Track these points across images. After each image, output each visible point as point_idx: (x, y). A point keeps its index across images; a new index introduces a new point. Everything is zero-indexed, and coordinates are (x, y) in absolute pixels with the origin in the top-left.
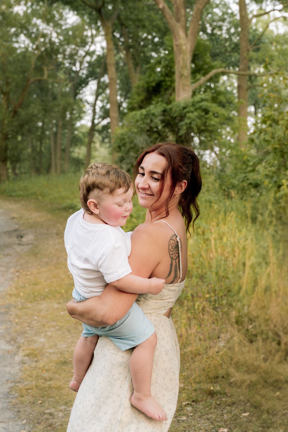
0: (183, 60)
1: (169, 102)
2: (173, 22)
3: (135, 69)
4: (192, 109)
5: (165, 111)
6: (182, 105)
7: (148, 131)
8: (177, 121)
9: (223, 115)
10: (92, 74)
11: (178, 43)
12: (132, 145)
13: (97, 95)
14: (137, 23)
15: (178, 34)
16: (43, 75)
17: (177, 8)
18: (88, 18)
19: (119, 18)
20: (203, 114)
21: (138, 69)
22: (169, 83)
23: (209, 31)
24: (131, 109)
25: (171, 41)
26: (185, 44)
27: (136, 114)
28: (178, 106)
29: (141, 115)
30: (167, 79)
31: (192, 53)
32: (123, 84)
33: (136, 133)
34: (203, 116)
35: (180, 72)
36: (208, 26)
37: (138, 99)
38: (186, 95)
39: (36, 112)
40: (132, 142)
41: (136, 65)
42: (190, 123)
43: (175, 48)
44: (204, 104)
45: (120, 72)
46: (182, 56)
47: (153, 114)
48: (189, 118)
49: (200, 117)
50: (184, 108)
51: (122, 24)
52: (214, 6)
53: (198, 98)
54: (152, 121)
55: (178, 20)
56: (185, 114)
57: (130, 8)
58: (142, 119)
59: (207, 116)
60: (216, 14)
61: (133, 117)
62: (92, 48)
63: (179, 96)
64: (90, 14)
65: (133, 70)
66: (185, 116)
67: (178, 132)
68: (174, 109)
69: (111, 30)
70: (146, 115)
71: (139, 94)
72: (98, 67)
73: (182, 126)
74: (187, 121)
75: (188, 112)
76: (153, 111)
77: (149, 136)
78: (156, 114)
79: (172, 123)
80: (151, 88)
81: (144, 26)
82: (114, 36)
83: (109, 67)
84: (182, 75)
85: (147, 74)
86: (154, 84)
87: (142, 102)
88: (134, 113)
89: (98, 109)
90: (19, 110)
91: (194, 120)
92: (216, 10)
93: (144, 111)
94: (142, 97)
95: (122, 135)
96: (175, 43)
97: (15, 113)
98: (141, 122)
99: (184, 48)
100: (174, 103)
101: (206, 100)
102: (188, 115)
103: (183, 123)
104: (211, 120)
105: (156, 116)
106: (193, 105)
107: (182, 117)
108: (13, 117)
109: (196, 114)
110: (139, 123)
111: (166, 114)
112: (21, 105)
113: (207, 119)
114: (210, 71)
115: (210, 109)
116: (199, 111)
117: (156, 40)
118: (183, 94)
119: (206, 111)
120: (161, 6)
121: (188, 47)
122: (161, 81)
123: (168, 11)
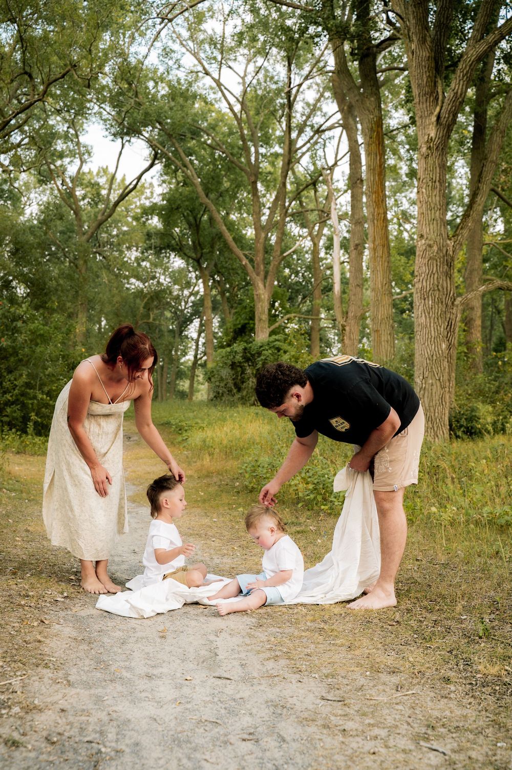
0: (262, 307)
1: (249, 342)
2: (254, 275)
4: (267, 347)
5: (245, 349)
6: (259, 344)
7: (231, 365)
8: (255, 357)
11: (257, 293)
12: (219, 377)
13: (200, 332)
15: (258, 286)
16: (149, 318)
17: (258, 264)
19: (215, 266)
20: (276, 351)
21: (233, 310)
22: (252, 325)
24: (220, 348)
26: (264, 294)
27: (222, 352)
28: (256, 345)
29: (226, 352)
30: (251, 322)
33: (222, 367)
34: (275, 353)
35: (259, 317)
38: (264, 336)
40: (219, 374)
41: (230, 307)
42: (266, 359)
43: (255, 297)
44: (277, 344)
46: (261, 304)
47: (236, 352)
48: (264, 355)
49: (273, 354)
50: (261, 347)
51: (219, 272)
53: (272, 338)
54: (234, 357)
55: (258, 274)
56: (262, 351)
57: (225, 258)
58: (227, 356)
59: (279, 353)
61: (220, 354)
63: (258, 337)
65: (228, 312)
66: (261, 353)
67: (256, 367)
68: (253, 347)
69: (206, 280)
70: (230, 352)
73: (259, 361)
74: (263, 357)
75: (264, 350)
76: (235, 349)
77: (232, 369)
78: (238, 351)
79: (252, 359)
80: (237, 330)
83: (206, 310)
84: (260, 320)
86: (239, 326)
87: (230, 341)
88: (221, 350)
89: (201, 345)
91: (268, 357)
93: (228, 349)
94: (230, 338)
95: (212, 369)
96: (255, 293)
98: (226, 358)
99: (263, 297)
100: (253, 343)
101: (278, 340)
103: (259, 359)
104: (282, 356)
105: (238, 353)
106: (269, 344)
107: (259, 354)
109: (270, 351)
110: (224, 359)
111: (247, 351)
113: (279, 355)
114: (285, 315)
115: (282, 348)
116: (273, 350)
118: (262, 336)
119: (279, 349)
120: (244, 263)
121: (266, 296)
122: (246, 324)
123: (250, 268)
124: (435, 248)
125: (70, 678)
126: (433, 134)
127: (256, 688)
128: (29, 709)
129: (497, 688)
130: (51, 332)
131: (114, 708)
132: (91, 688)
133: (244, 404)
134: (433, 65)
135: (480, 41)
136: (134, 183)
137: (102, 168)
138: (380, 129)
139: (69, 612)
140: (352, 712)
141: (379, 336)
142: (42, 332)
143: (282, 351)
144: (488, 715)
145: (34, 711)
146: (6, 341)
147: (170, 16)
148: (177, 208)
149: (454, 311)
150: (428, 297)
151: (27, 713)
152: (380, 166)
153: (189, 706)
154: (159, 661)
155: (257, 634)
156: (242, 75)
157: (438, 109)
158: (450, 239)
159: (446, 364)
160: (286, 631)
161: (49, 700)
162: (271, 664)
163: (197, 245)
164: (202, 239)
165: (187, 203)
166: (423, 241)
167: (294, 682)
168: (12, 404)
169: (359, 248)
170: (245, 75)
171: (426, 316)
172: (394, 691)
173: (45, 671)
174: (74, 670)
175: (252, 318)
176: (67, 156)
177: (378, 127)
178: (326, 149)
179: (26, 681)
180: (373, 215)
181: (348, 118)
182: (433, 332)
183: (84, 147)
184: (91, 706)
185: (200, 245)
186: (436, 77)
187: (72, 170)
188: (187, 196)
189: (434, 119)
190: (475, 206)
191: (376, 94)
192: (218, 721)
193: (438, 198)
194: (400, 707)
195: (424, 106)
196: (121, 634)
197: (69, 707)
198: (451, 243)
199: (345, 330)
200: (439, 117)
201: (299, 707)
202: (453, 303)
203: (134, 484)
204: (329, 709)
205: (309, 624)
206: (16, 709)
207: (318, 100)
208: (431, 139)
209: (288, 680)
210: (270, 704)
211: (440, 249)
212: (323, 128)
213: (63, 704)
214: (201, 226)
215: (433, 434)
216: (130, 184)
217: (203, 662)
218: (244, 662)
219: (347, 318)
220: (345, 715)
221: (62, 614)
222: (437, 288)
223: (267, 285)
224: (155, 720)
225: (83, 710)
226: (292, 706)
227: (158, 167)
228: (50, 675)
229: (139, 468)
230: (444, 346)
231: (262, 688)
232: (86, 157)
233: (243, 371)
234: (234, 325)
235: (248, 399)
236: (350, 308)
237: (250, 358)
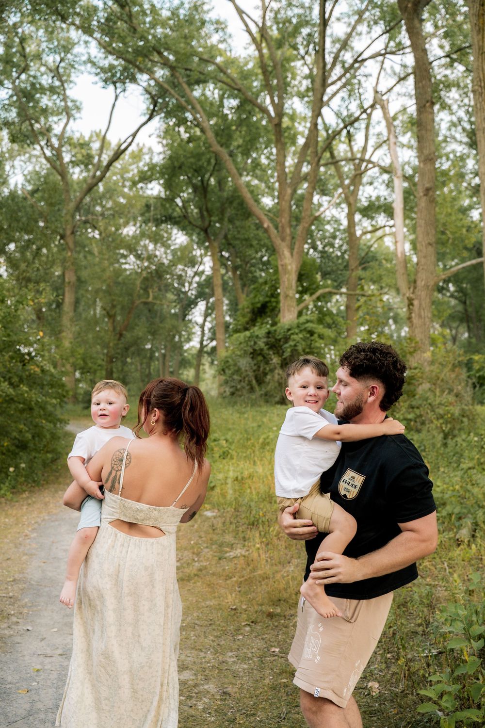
0: (288, 280)
1: (274, 324)
2: (278, 241)
3: (243, 290)
4: (297, 331)
5: (269, 333)
6: (287, 327)
7: (251, 353)
8: (282, 343)
9: (329, 337)
10: (201, 295)
11: (282, 263)
12: (236, 368)
13: (206, 315)
14: (244, 242)
15: (283, 254)
16: (148, 297)
17: (283, 227)
18: (197, 237)
19: (226, 237)
20: (308, 335)
21: (246, 289)
22: (274, 304)
23: (320, 247)
24: (236, 331)
25: (276, 260)
26: (290, 264)
27: (239, 337)
28: (282, 328)
29: (245, 337)
30: (273, 300)
31: (297, 273)
32: (232, 305)
33: (240, 356)
34: (308, 338)
35: (284, 293)
36: (319, 243)
37: (243, 320)
38: (291, 317)
39: (141, 334)
40: (235, 365)
41: (244, 285)
42: (295, 346)
43: (280, 268)
44: (310, 325)
45: (229, 292)
46: (287, 276)
47: (257, 336)
48: (294, 340)
49: (304, 339)
50: (289, 330)
51: (229, 244)
52: (325, 223)
53: (303, 319)
54: (255, 343)
55: (283, 240)
56: (290, 336)
57: (237, 227)
58: (246, 342)
59: (312, 338)
60: (327, 231)
61: (237, 340)
62: (201, 268)
63: (284, 317)
64: (199, 234)
65: (240, 291)
66: (289, 338)
67: (283, 355)
68: (278, 330)
69: (218, 250)
70: (250, 337)
71: (243, 316)
72: (207, 288)
73: (286, 348)
74: (292, 343)
75: (292, 334)
76: (256, 333)
77: (252, 358)
78: (260, 336)
79: (277, 345)
80: (256, 309)
81: (251, 246)
82: (222, 256)
83: (215, 288)
84: (287, 296)
85: (252, 295)
86: (259, 305)
87: (247, 323)
88: (238, 335)
89: (206, 331)
90: (124, 332)
91: (298, 342)
92: (328, 227)
93: (247, 333)
94: (247, 319)
95: (226, 357)
96: (280, 263)
97: (121, 335)
98: (245, 345)
99: (289, 267)
100: (279, 325)
101: (312, 321)
102: (292, 337)
103: (287, 345)
104: (316, 342)
105: (260, 338)
106: (298, 327)
107: (287, 339)
108: (119, 339)
109: (301, 336)
110: (242, 346)
111: (270, 336)
112: (126, 328)
113: (312, 341)
114: (317, 291)
115: (316, 331)
116: (304, 333)
117: (265, 259)
118: (288, 317)
119: (312, 333)
120: (265, 225)
121: (294, 266)
122: (267, 302)
123: (273, 231)
133: (267, 402)
136: (129, 140)
137: (95, 132)
143: (316, 335)
163: (205, 211)
164: (209, 205)
165: (192, 160)
169: (431, 193)
175: (274, 295)
176: (53, 114)
181: (413, 19)
183: (72, 101)
188: (192, 153)
199: (412, 304)
207: (349, 35)
214: (209, 189)
216: (125, 142)
219: (415, 288)
223: (295, 252)
232: (73, 112)
233: (267, 361)
234: (253, 304)
235: (272, 396)
236: (419, 275)
237: (275, 344)
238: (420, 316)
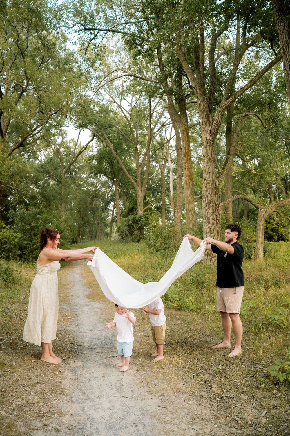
0: (140, 200)
1: (135, 215)
2: (136, 187)
3: (127, 200)
5: (134, 218)
6: (139, 216)
7: (127, 225)
10: (112, 199)
11: (138, 194)
13: (114, 207)
15: (138, 191)
16: (92, 205)
17: (138, 182)
19: (120, 181)
22: (136, 208)
24: (123, 217)
25: (136, 192)
30: (136, 206)
31: (143, 198)
33: (124, 226)
39: (90, 218)
40: (122, 229)
41: (127, 198)
42: (142, 222)
43: (137, 196)
44: (147, 216)
46: (140, 198)
49: (145, 220)
50: (140, 217)
51: (122, 183)
53: (145, 213)
54: (129, 222)
55: (138, 186)
58: (126, 221)
59: (148, 220)
61: (123, 220)
62: (112, 189)
68: (136, 217)
71: (126, 212)
74: (141, 222)
76: (129, 218)
77: (128, 227)
84: (140, 205)
86: (131, 208)
87: (127, 214)
93: (126, 218)
97: (83, 218)
99: (141, 195)
100: (137, 215)
101: (147, 214)
103: (139, 222)
105: (131, 220)
106: (143, 216)
107: (140, 220)
108: (82, 220)
109: (144, 219)
110: (125, 223)
112: (85, 216)
118: (140, 212)
119: (148, 218)
120: (132, 182)
122: (134, 207)
123: (135, 183)
124: (211, 184)
125: (73, 399)
126: (208, 138)
127: (137, 401)
128: (61, 415)
129: (219, 400)
130: (52, 218)
131: (89, 413)
132: (80, 404)
133: (133, 241)
134: (208, 109)
135: (226, 100)
136: (85, 147)
137: (71, 139)
138: (187, 131)
139: (69, 366)
140: (168, 412)
141: (189, 217)
142: (49, 218)
144: (214, 412)
145: (62, 416)
146: (34, 223)
147: (100, 86)
148: (104, 157)
149: (219, 209)
150: (208, 204)
151: (60, 416)
152: (188, 146)
153: (113, 411)
154: (102, 389)
155: (137, 375)
156: (130, 102)
157: (210, 127)
158: (217, 179)
159: (216, 231)
160: (148, 373)
161: (66, 410)
162: (142, 390)
163: (112, 172)
164: (114, 170)
165: (108, 155)
166: (206, 181)
167: (149, 398)
168: (36, 249)
169: (181, 177)
170: (132, 103)
171: (207, 212)
172: (183, 402)
173: (64, 396)
174: (74, 395)
175: (136, 204)
176: (56, 135)
177: (187, 130)
178: (166, 132)
179: (58, 402)
180: (185, 166)
182: (210, 219)
183: (64, 131)
184: (81, 412)
185: (113, 172)
186: (209, 114)
187: (59, 141)
188: (107, 152)
189: (209, 132)
190: (227, 165)
191: (185, 116)
192: (123, 418)
193: (211, 164)
194: (184, 410)
195: (205, 126)
196: (89, 375)
197: (73, 413)
198: (217, 180)
199: (175, 211)
200: (211, 131)
201: (150, 411)
202: (219, 205)
203: (88, 288)
204: (161, 411)
205: (156, 369)
206: (56, 415)
208: (208, 140)
209: (148, 398)
210: (141, 409)
211: (212, 185)
212: (165, 124)
213: (71, 412)
214: (114, 164)
215: (211, 261)
216: (84, 147)
217: (118, 389)
218: (132, 389)
219: (176, 206)
220: (166, 414)
221: (67, 366)
222: (212, 200)
223: (142, 191)
224: (102, 418)
225: (78, 414)
226: (148, 410)
227: (95, 139)
228: (66, 398)
229: (90, 278)
230: (215, 224)
231: (138, 401)
232: (65, 135)
233: (133, 227)
234: (129, 207)
235: (135, 239)
236: (177, 202)
237: (136, 222)
238: (178, 215)
